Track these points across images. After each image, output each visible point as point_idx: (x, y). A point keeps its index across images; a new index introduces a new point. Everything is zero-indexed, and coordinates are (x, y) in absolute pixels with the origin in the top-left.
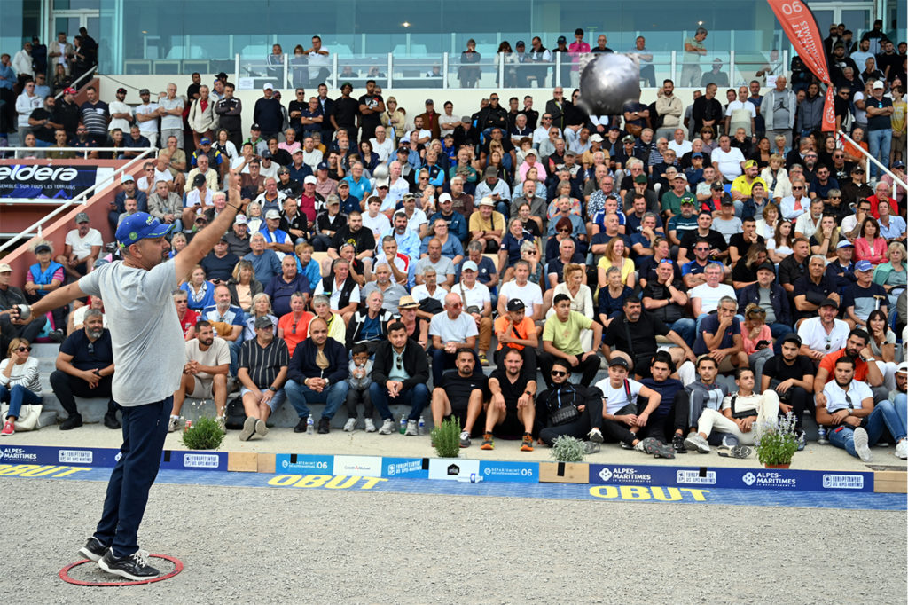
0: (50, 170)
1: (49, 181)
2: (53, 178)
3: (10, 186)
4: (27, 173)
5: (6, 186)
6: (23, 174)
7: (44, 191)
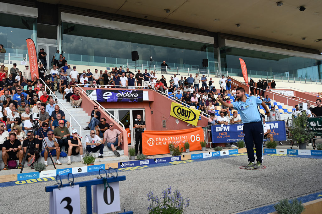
0: (131, 94)
2: (132, 96)
4: (125, 95)
5: (120, 98)
6: (124, 95)
7: (130, 100)
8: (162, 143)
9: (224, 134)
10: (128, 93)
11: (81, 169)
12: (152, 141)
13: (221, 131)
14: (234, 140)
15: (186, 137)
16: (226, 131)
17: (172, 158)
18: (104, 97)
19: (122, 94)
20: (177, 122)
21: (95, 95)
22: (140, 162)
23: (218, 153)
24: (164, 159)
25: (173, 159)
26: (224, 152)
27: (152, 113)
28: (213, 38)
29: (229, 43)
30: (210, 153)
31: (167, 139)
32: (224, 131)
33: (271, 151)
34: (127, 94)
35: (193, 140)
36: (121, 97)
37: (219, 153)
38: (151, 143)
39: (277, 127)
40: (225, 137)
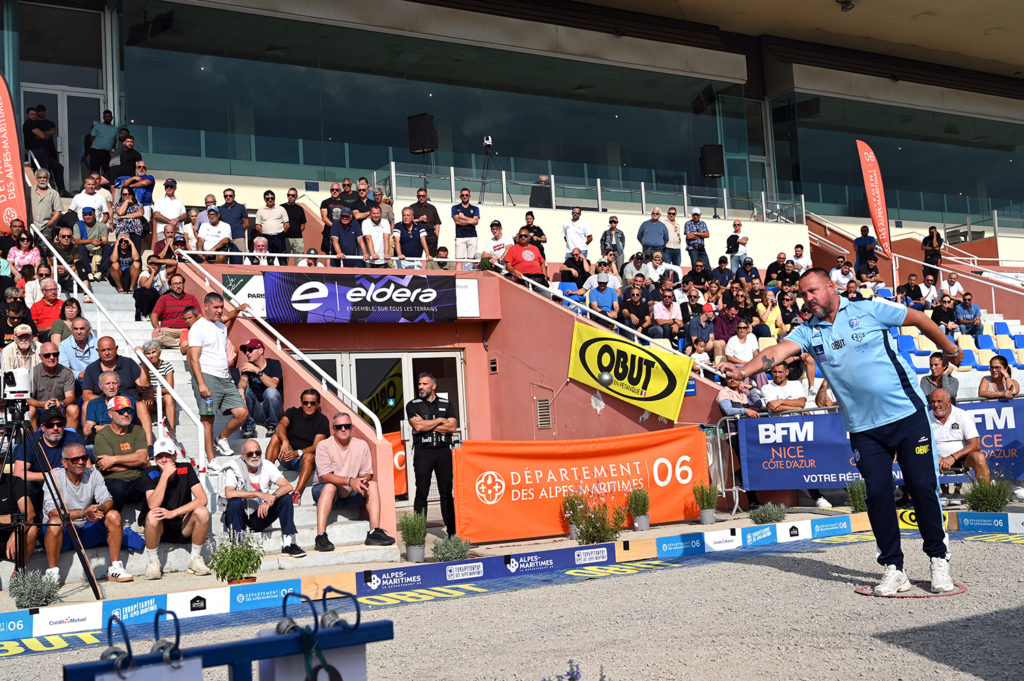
0: (408, 292)
1: (408, 302)
2: (412, 299)
3: (367, 309)
4: (383, 295)
5: (362, 309)
6: (379, 296)
7: (404, 314)
8: (537, 492)
9: (793, 452)
10: (392, 286)
11: (204, 600)
12: (494, 483)
13: (780, 440)
14: (831, 478)
15: (633, 468)
16: (802, 439)
17: (577, 553)
18: (294, 305)
19: (372, 293)
20: (599, 405)
21: (259, 296)
22: (448, 568)
23: (766, 532)
24: (543, 555)
25: (582, 557)
26: (793, 528)
27: (494, 369)
28: (742, 58)
29: (808, 81)
30: (733, 532)
31: (557, 475)
32: (793, 439)
33: (986, 523)
34: (389, 291)
35: (663, 477)
36: (364, 302)
37: (774, 531)
38: (490, 491)
39: (1012, 425)
40: (796, 464)
